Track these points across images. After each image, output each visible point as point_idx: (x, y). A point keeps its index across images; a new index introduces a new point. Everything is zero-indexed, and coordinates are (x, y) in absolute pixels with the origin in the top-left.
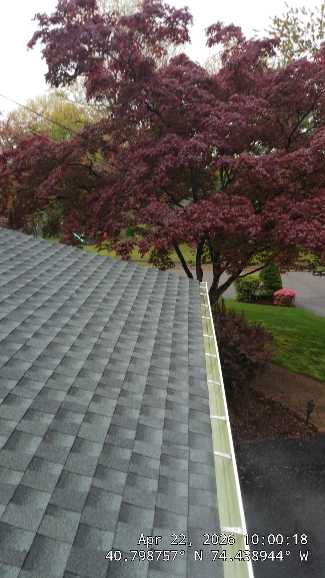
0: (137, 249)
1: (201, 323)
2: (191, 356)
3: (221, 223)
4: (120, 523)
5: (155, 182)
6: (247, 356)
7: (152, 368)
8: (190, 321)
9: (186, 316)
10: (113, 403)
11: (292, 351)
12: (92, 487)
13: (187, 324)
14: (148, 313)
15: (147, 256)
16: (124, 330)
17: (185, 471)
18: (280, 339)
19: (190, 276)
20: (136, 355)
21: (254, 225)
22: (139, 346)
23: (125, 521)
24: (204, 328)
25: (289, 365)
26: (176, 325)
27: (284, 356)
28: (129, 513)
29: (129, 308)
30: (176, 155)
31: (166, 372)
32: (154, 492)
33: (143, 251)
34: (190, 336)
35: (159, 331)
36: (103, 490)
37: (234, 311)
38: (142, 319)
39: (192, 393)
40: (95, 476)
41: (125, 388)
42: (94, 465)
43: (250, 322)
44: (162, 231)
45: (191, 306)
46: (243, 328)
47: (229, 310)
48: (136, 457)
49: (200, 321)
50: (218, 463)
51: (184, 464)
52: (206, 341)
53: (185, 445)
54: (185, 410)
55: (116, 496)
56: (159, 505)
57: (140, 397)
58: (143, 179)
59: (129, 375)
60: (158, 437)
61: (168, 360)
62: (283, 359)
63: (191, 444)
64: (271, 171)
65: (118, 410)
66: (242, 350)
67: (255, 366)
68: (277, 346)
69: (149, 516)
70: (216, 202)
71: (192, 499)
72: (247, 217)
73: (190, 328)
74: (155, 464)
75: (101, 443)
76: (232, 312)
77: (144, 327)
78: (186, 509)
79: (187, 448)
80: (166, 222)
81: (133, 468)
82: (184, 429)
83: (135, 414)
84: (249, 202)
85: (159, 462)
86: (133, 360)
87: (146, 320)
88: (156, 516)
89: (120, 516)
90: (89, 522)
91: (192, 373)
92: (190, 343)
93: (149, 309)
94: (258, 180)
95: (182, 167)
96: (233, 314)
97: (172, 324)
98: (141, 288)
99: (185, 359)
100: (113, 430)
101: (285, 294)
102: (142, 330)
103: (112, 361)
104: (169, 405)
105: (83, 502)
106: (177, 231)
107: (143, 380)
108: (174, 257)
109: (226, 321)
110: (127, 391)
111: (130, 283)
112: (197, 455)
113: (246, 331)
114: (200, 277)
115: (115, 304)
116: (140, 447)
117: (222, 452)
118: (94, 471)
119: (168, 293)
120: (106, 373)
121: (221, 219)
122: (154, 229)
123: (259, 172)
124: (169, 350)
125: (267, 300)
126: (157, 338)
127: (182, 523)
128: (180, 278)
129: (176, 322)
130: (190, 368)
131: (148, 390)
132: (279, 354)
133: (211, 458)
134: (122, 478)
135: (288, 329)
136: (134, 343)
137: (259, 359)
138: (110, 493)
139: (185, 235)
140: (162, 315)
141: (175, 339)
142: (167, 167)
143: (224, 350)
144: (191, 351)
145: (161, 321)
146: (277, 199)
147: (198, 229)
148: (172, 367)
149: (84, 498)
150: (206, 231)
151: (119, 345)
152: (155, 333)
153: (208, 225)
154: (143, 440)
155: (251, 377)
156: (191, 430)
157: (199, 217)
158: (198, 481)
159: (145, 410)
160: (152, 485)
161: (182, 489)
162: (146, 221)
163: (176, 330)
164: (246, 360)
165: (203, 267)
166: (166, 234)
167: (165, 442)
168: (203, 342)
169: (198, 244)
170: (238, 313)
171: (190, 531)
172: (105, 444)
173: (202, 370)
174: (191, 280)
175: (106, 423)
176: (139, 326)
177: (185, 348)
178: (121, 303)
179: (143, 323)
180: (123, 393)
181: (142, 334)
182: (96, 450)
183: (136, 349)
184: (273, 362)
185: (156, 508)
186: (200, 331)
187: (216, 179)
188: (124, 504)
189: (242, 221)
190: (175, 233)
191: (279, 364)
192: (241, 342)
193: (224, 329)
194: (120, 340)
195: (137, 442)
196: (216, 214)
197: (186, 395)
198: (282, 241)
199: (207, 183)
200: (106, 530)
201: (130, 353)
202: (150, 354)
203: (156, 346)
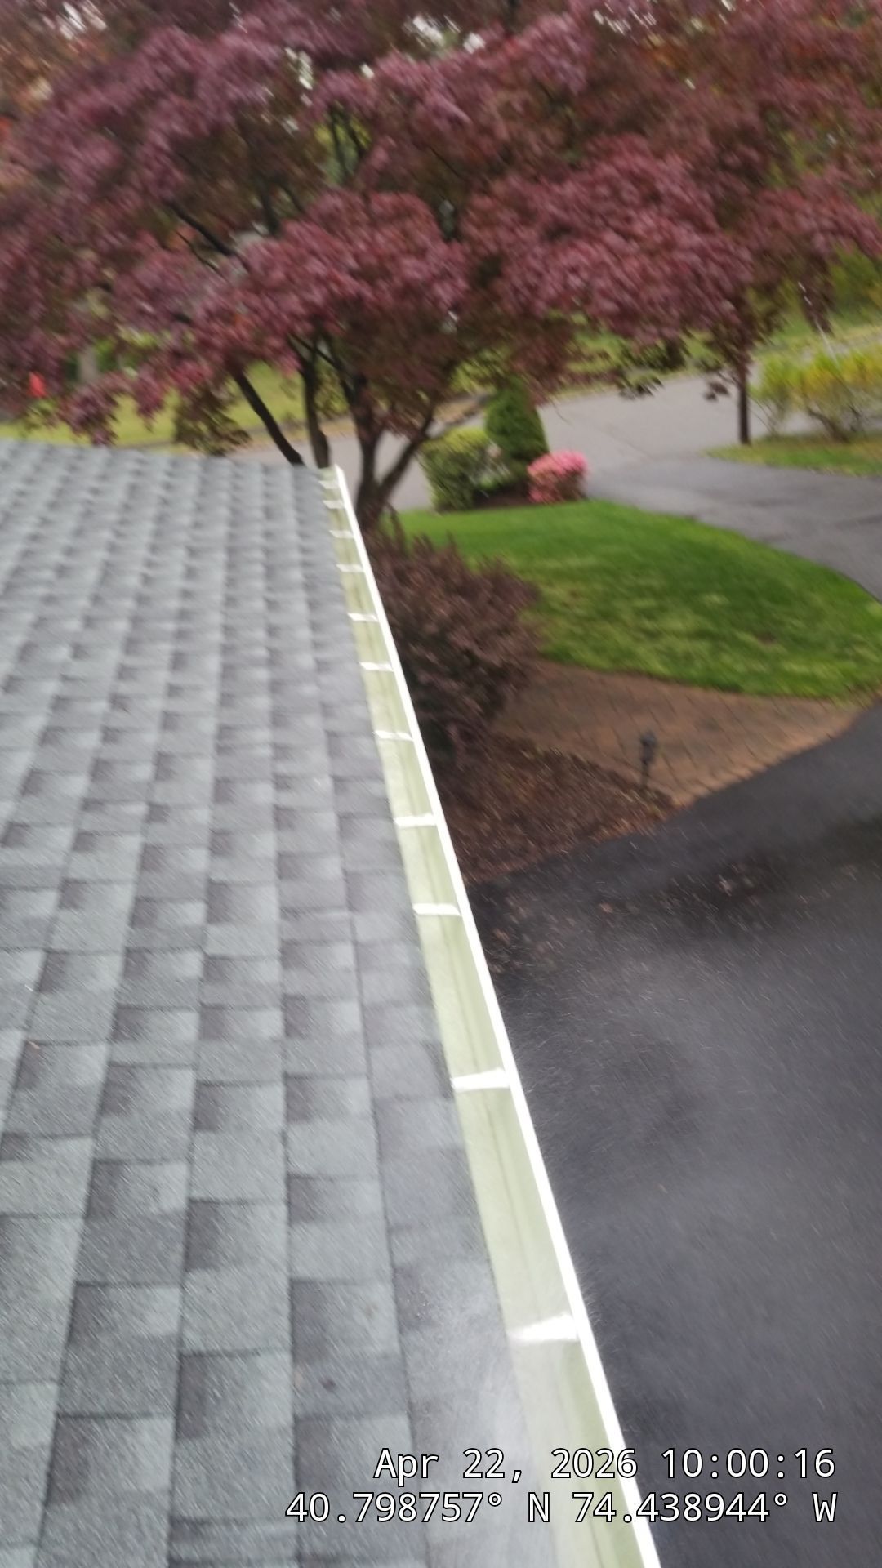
0: (127, 406)
1: (340, 586)
2: (324, 679)
3: (352, 285)
4: (201, 1136)
5: (145, 192)
6: (478, 653)
7: (224, 731)
8: (309, 586)
9: (296, 575)
10: (132, 844)
11: (589, 619)
12: (112, 1065)
13: (301, 595)
14: (190, 585)
15: (164, 422)
16: (131, 645)
17: (347, 971)
18: (558, 592)
19: (294, 458)
20: (176, 705)
21: (445, 276)
22: (179, 679)
23: (212, 1127)
24: (351, 600)
25: (588, 656)
26: (272, 605)
27: (572, 635)
28: (216, 1103)
29: (133, 581)
30: (191, 95)
31: (263, 735)
32: (274, 1041)
33: (148, 407)
34: (315, 627)
35: (228, 630)
36: (142, 1066)
37: (426, 539)
38: (174, 604)
39: (339, 773)
40: (116, 1035)
41: (158, 799)
42: (108, 1012)
43: (473, 563)
44: (191, 337)
45: (306, 544)
46: (456, 581)
47: (417, 539)
48: (214, 967)
49: (335, 579)
50: (429, 932)
51: (344, 955)
52: (360, 632)
53: (339, 907)
54: (328, 821)
55: (176, 1074)
56: (294, 1067)
57: (203, 815)
58: (107, 186)
59: (164, 764)
60: (266, 903)
61: (263, 703)
62: (570, 643)
63: (353, 902)
64: (470, 103)
65: (150, 858)
66: (461, 639)
67: (500, 674)
68: (552, 611)
69: (271, 1099)
70: (330, 222)
71: (372, 1033)
72: (421, 253)
73: (312, 605)
74: (269, 972)
75: (115, 952)
76: (422, 541)
77: (185, 625)
78: (361, 1061)
79: (345, 914)
80: (197, 310)
81: (213, 994)
82: (331, 868)
83: (198, 861)
84: (422, 208)
85: (277, 963)
86: (169, 721)
87: (189, 605)
88: (289, 1097)
89: (196, 1119)
90: (116, 1151)
91: (334, 725)
92: (317, 645)
93: (190, 573)
94: (437, 135)
95: (217, 130)
96: (425, 547)
97: (259, 605)
98: (161, 519)
99: (309, 690)
100: (142, 912)
101: (558, 468)
102: (181, 635)
103: (110, 735)
104: (282, 818)
105: (92, 1109)
106: (232, 332)
107: (204, 769)
108: (243, 415)
109: (410, 569)
110: (167, 807)
111: (127, 507)
112: (373, 925)
113: (466, 588)
114: (323, 457)
115: (91, 575)
116: (221, 941)
117: (436, 901)
118: (108, 1027)
119: (237, 519)
120: (99, 769)
121: (353, 274)
122: (169, 338)
123: (437, 112)
124: (262, 675)
125: (515, 492)
126: (226, 650)
127: (357, 1096)
128: (267, 470)
129: (271, 596)
130: (326, 710)
131: (222, 790)
132: (557, 632)
133: (409, 924)
134: (186, 1025)
135: (574, 562)
136: (163, 676)
137: (509, 655)
138: (162, 1071)
139: (259, 342)
140: (230, 582)
141: (276, 644)
142: (173, 139)
143: (416, 650)
144: (322, 666)
145: (230, 601)
146: (498, 187)
147: (293, 315)
148: (278, 719)
149: (94, 1098)
150: (317, 317)
151: (124, 688)
152: (217, 637)
153: (317, 296)
154: (228, 920)
155: (493, 705)
156: (351, 868)
157: (290, 279)
158: (383, 985)
159: (220, 843)
160: (270, 1023)
161: (348, 1017)
162: (139, 318)
163: (275, 619)
164: (475, 662)
165: (327, 429)
166: (204, 345)
167: (289, 912)
168: (352, 638)
169: (301, 360)
170: (439, 541)
171: (379, 1110)
172: (129, 952)
173: (358, 711)
174: (300, 469)
175: (123, 898)
176: (170, 626)
177: (306, 660)
178: (108, 572)
179: (183, 615)
180: (157, 813)
181: (183, 647)
182: (107, 974)
183: (173, 691)
184: (544, 656)
185: (286, 1077)
186: (339, 608)
187: (321, 154)
188: (204, 1089)
189: (412, 268)
190: (230, 339)
191: (561, 657)
192: (457, 618)
193: (409, 592)
194: (124, 673)
195: (214, 930)
196: (335, 260)
197: (325, 784)
198: (527, 312)
199: (299, 172)
200: (165, 1160)
201: (157, 704)
202: (211, 695)
203: (228, 672)
